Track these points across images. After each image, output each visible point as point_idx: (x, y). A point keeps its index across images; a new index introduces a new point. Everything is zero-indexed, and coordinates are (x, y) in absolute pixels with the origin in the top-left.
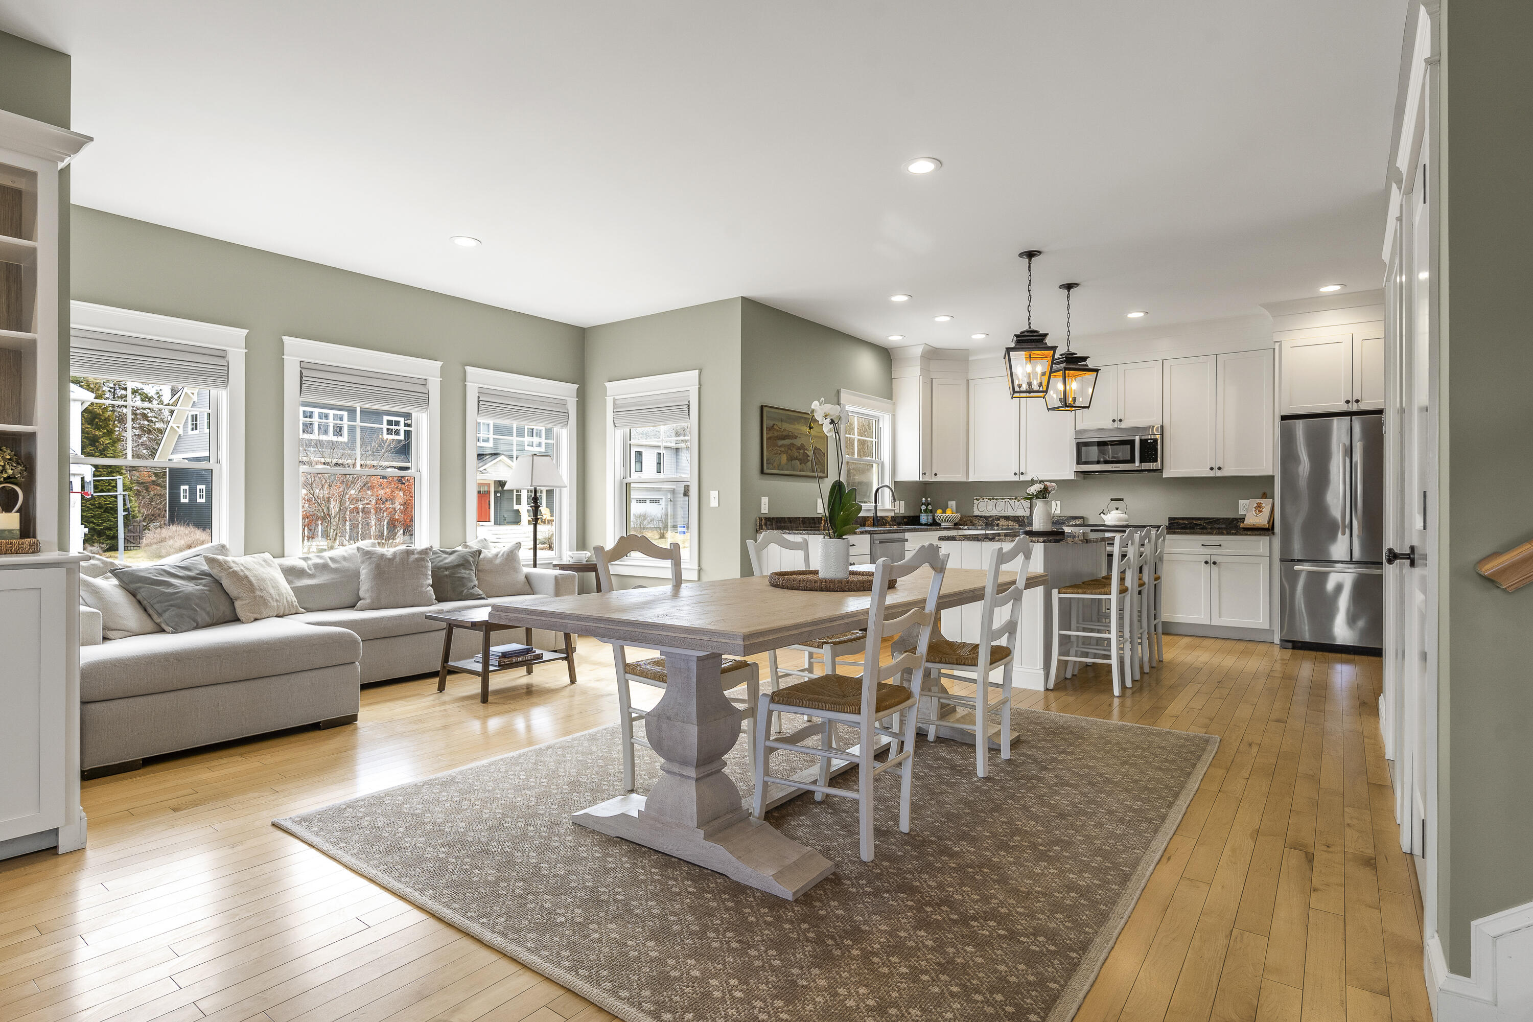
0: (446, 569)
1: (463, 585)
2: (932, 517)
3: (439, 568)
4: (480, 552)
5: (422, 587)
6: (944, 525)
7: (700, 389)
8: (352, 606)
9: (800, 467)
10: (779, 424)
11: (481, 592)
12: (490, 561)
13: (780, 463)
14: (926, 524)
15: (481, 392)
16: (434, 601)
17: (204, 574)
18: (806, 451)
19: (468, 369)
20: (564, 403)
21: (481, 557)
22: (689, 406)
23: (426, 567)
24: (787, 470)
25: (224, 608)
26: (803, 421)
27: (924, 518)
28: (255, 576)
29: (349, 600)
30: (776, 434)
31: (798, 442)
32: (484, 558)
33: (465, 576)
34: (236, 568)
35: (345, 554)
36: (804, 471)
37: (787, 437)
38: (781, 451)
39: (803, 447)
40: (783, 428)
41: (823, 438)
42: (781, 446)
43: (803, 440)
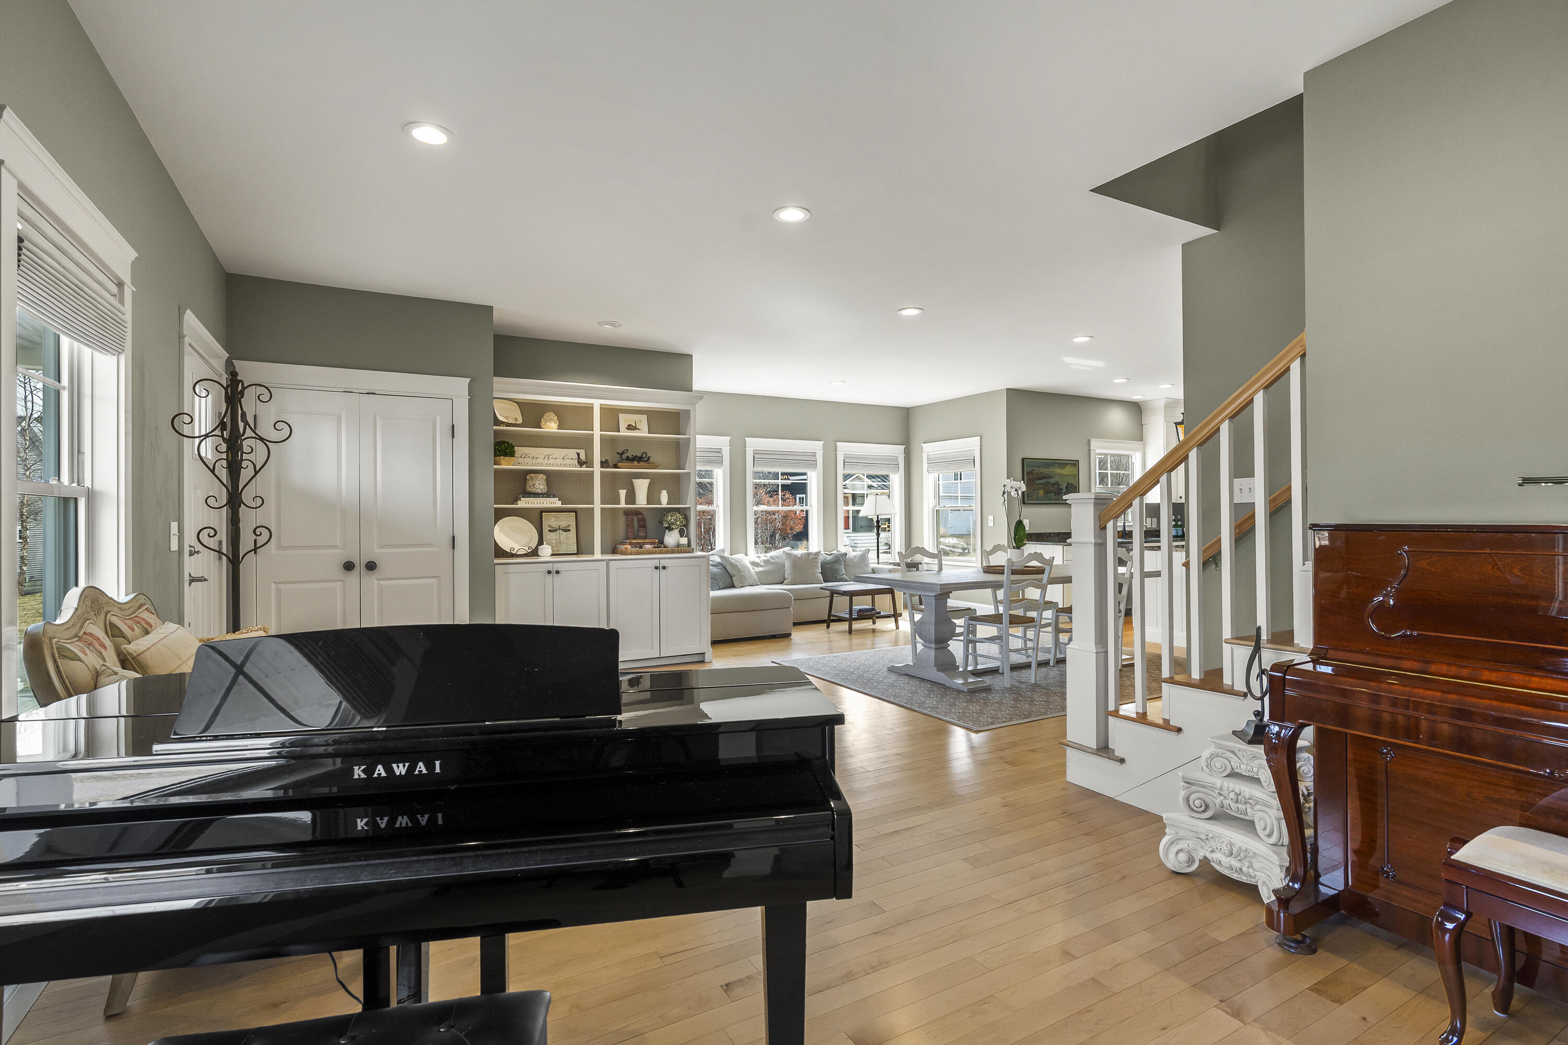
0: (828, 563)
1: (838, 573)
2: (1181, 531)
3: (825, 563)
4: (846, 554)
5: (816, 573)
7: (981, 448)
8: (782, 583)
9: (1055, 497)
10: (1037, 469)
11: (847, 578)
12: (851, 560)
13: (1038, 496)
15: (846, 457)
16: (823, 582)
17: (719, 563)
18: (1060, 486)
19: (838, 443)
20: (896, 459)
21: (847, 557)
22: (974, 460)
23: (818, 562)
24: (1044, 500)
25: (729, 580)
26: (1057, 465)
28: (740, 565)
29: (781, 579)
30: (1034, 476)
31: (1053, 481)
32: (848, 558)
33: (838, 568)
34: (732, 561)
35: (777, 555)
36: (1058, 500)
37: (1044, 477)
38: (1039, 488)
39: (1057, 483)
40: (1040, 472)
41: (1075, 475)
42: (1039, 484)
43: (1057, 479)
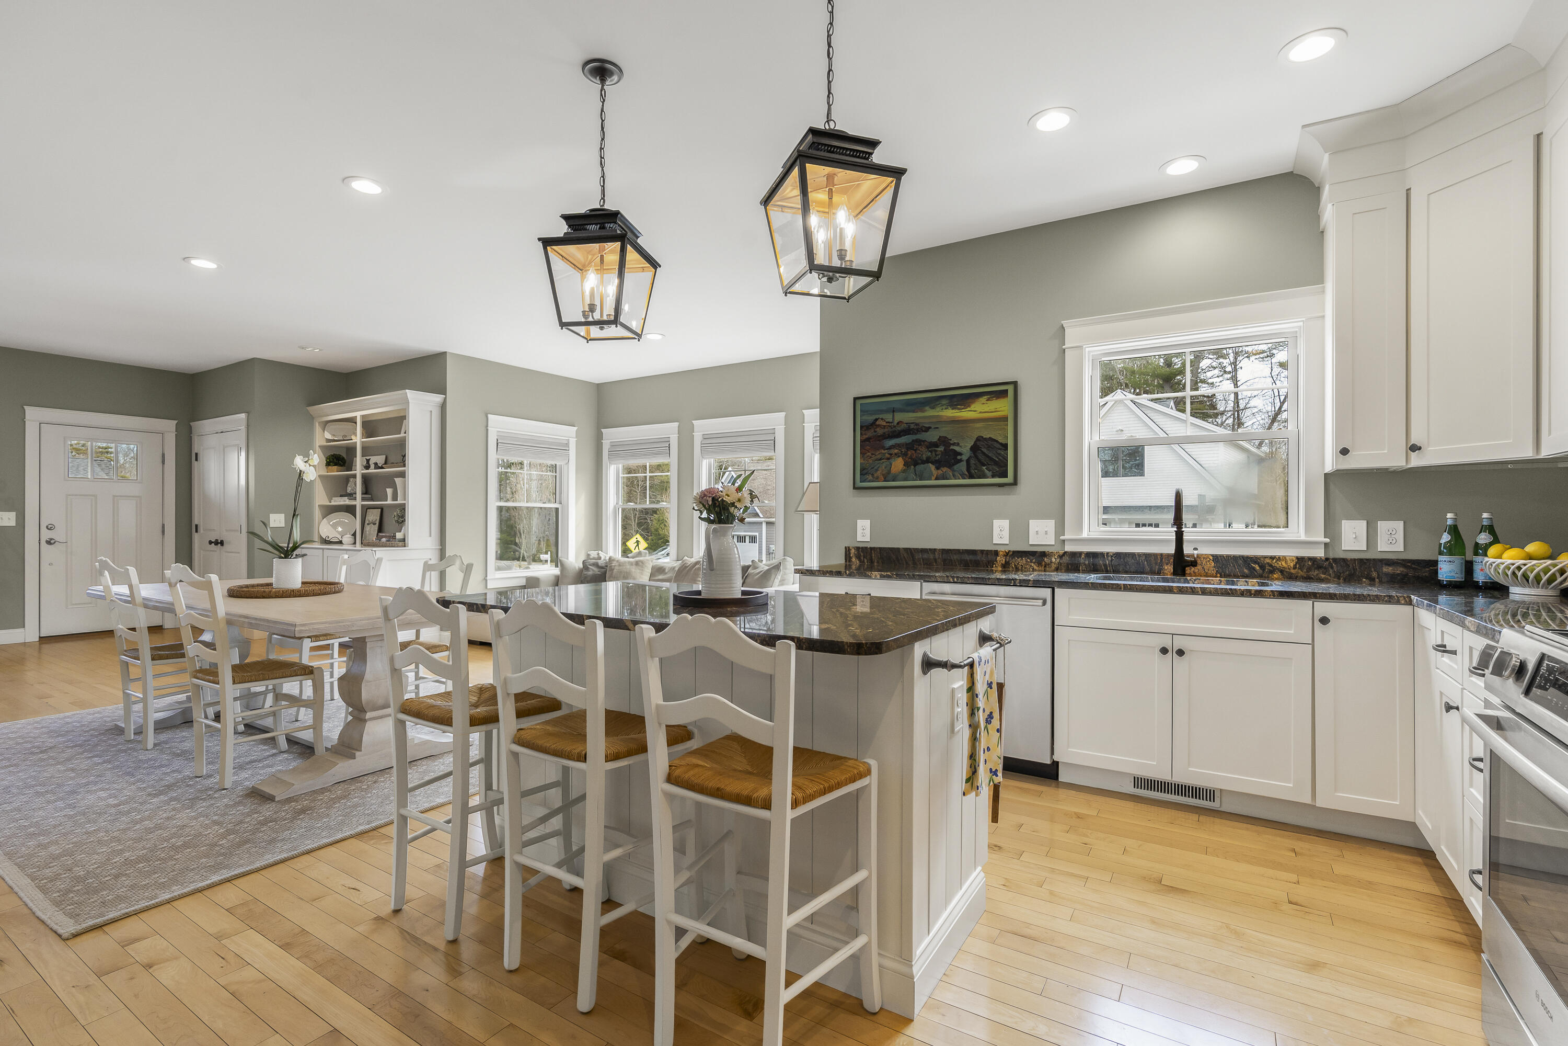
6: (1518, 592)
9: (935, 473)
10: (888, 417)
14: (1452, 587)
18: (952, 447)
24: (906, 479)
26: (944, 402)
27: (1448, 569)
30: (880, 431)
31: (932, 436)
36: (947, 479)
37: (907, 431)
38: (891, 454)
39: (944, 441)
40: (896, 422)
41: (1005, 419)
42: (890, 448)
43: (944, 431)
